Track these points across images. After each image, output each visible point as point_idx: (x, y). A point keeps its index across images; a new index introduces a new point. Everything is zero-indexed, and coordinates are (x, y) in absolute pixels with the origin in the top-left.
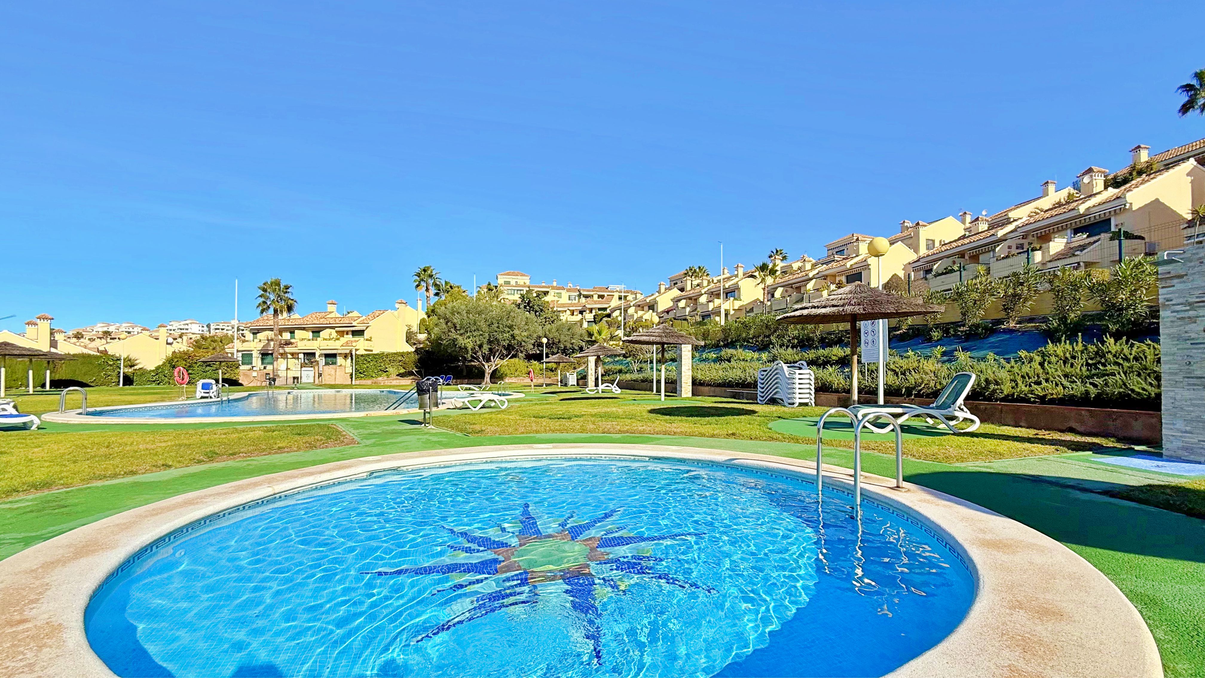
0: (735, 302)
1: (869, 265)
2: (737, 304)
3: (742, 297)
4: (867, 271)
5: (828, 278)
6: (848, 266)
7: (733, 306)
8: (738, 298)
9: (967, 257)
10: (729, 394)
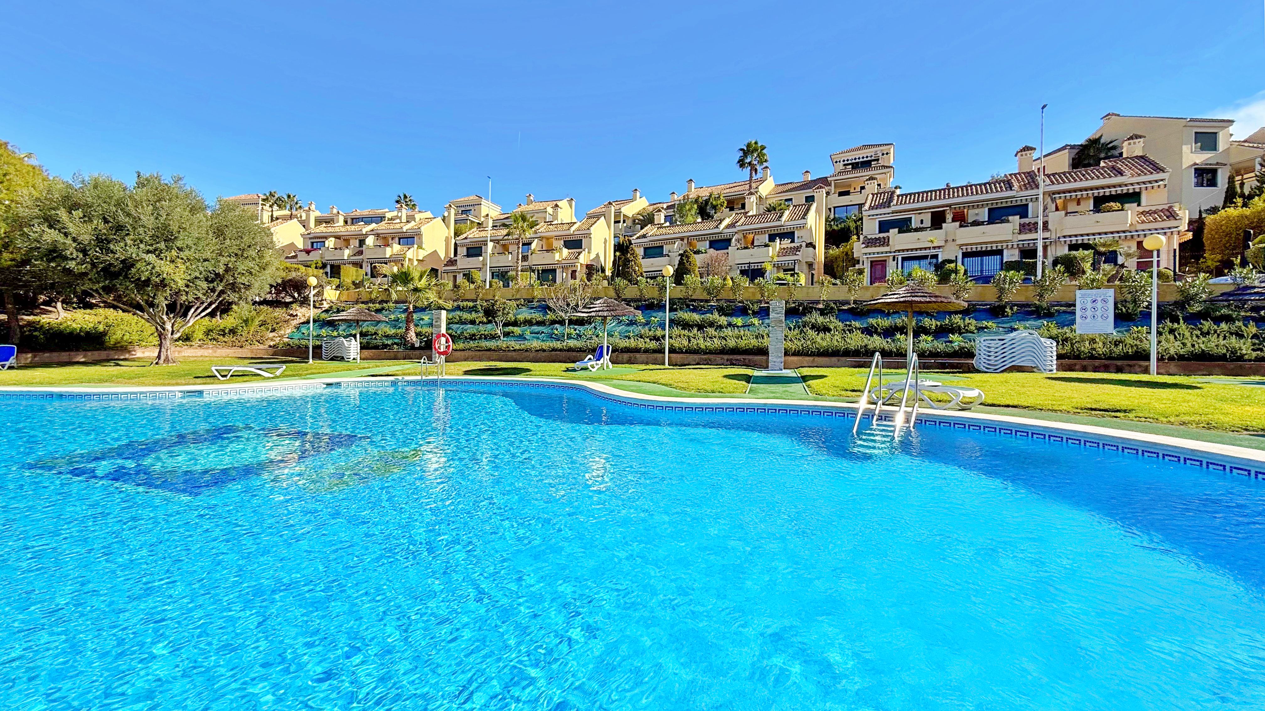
0: (420, 250)
1: (592, 233)
2: (422, 254)
3: (424, 246)
4: (588, 239)
5: (544, 240)
6: (572, 232)
7: (417, 256)
8: (421, 246)
9: (685, 241)
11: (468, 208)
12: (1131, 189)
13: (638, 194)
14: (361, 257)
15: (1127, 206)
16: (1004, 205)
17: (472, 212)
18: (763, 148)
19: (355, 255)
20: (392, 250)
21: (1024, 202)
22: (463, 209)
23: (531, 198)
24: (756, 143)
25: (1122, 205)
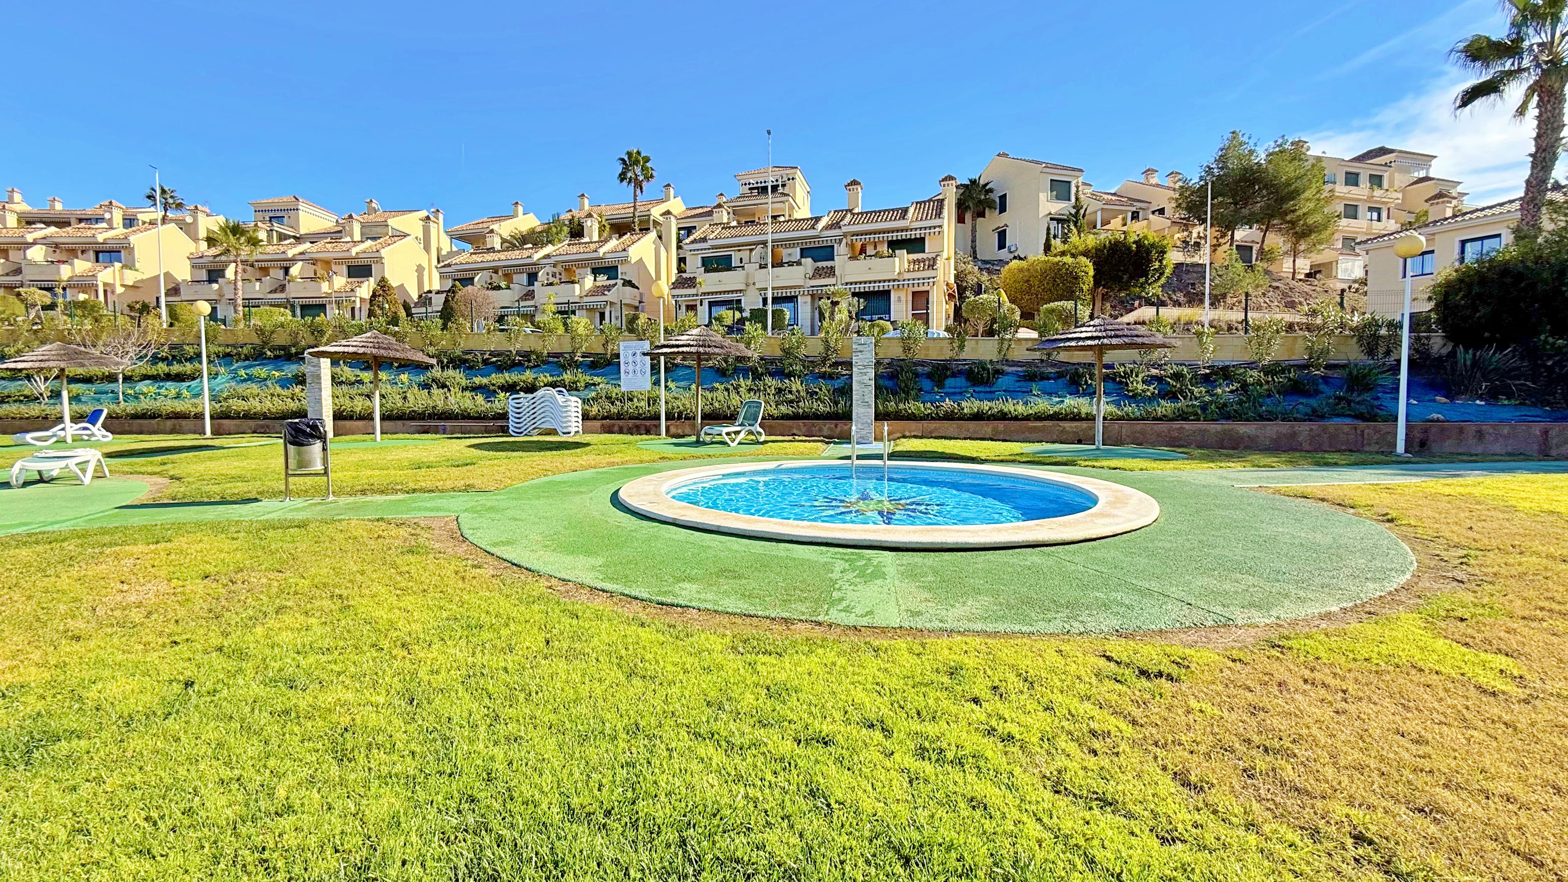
0: (127, 272)
1: (382, 258)
2: (131, 278)
3: (137, 265)
4: (379, 265)
5: (319, 264)
6: (354, 254)
7: (122, 279)
8: (130, 265)
9: (500, 273)
10: (412, 429)
11: (279, 214)
12: (913, 235)
13: (520, 209)
14: (19, 278)
15: (897, 252)
16: (812, 245)
17: (285, 220)
18: (647, 160)
19: (7, 275)
20: (73, 270)
21: (829, 244)
22: (272, 214)
23: (374, 205)
24: (638, 153)
25: (893, 251)
